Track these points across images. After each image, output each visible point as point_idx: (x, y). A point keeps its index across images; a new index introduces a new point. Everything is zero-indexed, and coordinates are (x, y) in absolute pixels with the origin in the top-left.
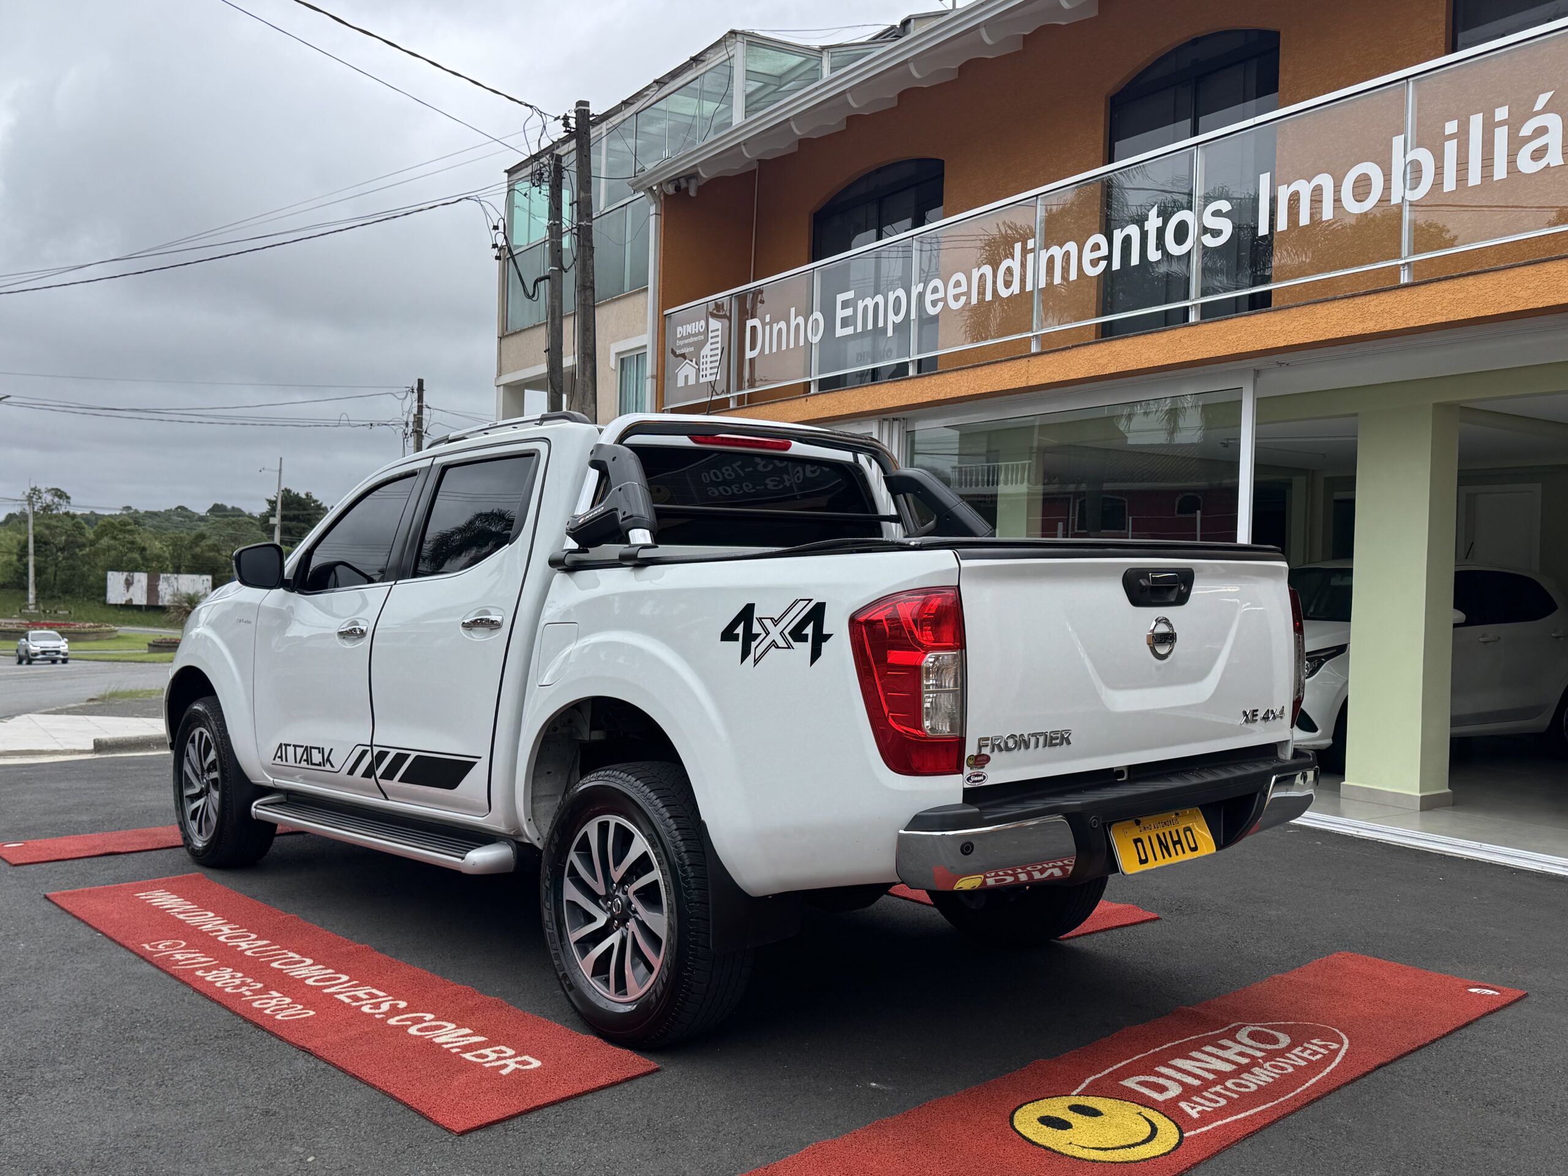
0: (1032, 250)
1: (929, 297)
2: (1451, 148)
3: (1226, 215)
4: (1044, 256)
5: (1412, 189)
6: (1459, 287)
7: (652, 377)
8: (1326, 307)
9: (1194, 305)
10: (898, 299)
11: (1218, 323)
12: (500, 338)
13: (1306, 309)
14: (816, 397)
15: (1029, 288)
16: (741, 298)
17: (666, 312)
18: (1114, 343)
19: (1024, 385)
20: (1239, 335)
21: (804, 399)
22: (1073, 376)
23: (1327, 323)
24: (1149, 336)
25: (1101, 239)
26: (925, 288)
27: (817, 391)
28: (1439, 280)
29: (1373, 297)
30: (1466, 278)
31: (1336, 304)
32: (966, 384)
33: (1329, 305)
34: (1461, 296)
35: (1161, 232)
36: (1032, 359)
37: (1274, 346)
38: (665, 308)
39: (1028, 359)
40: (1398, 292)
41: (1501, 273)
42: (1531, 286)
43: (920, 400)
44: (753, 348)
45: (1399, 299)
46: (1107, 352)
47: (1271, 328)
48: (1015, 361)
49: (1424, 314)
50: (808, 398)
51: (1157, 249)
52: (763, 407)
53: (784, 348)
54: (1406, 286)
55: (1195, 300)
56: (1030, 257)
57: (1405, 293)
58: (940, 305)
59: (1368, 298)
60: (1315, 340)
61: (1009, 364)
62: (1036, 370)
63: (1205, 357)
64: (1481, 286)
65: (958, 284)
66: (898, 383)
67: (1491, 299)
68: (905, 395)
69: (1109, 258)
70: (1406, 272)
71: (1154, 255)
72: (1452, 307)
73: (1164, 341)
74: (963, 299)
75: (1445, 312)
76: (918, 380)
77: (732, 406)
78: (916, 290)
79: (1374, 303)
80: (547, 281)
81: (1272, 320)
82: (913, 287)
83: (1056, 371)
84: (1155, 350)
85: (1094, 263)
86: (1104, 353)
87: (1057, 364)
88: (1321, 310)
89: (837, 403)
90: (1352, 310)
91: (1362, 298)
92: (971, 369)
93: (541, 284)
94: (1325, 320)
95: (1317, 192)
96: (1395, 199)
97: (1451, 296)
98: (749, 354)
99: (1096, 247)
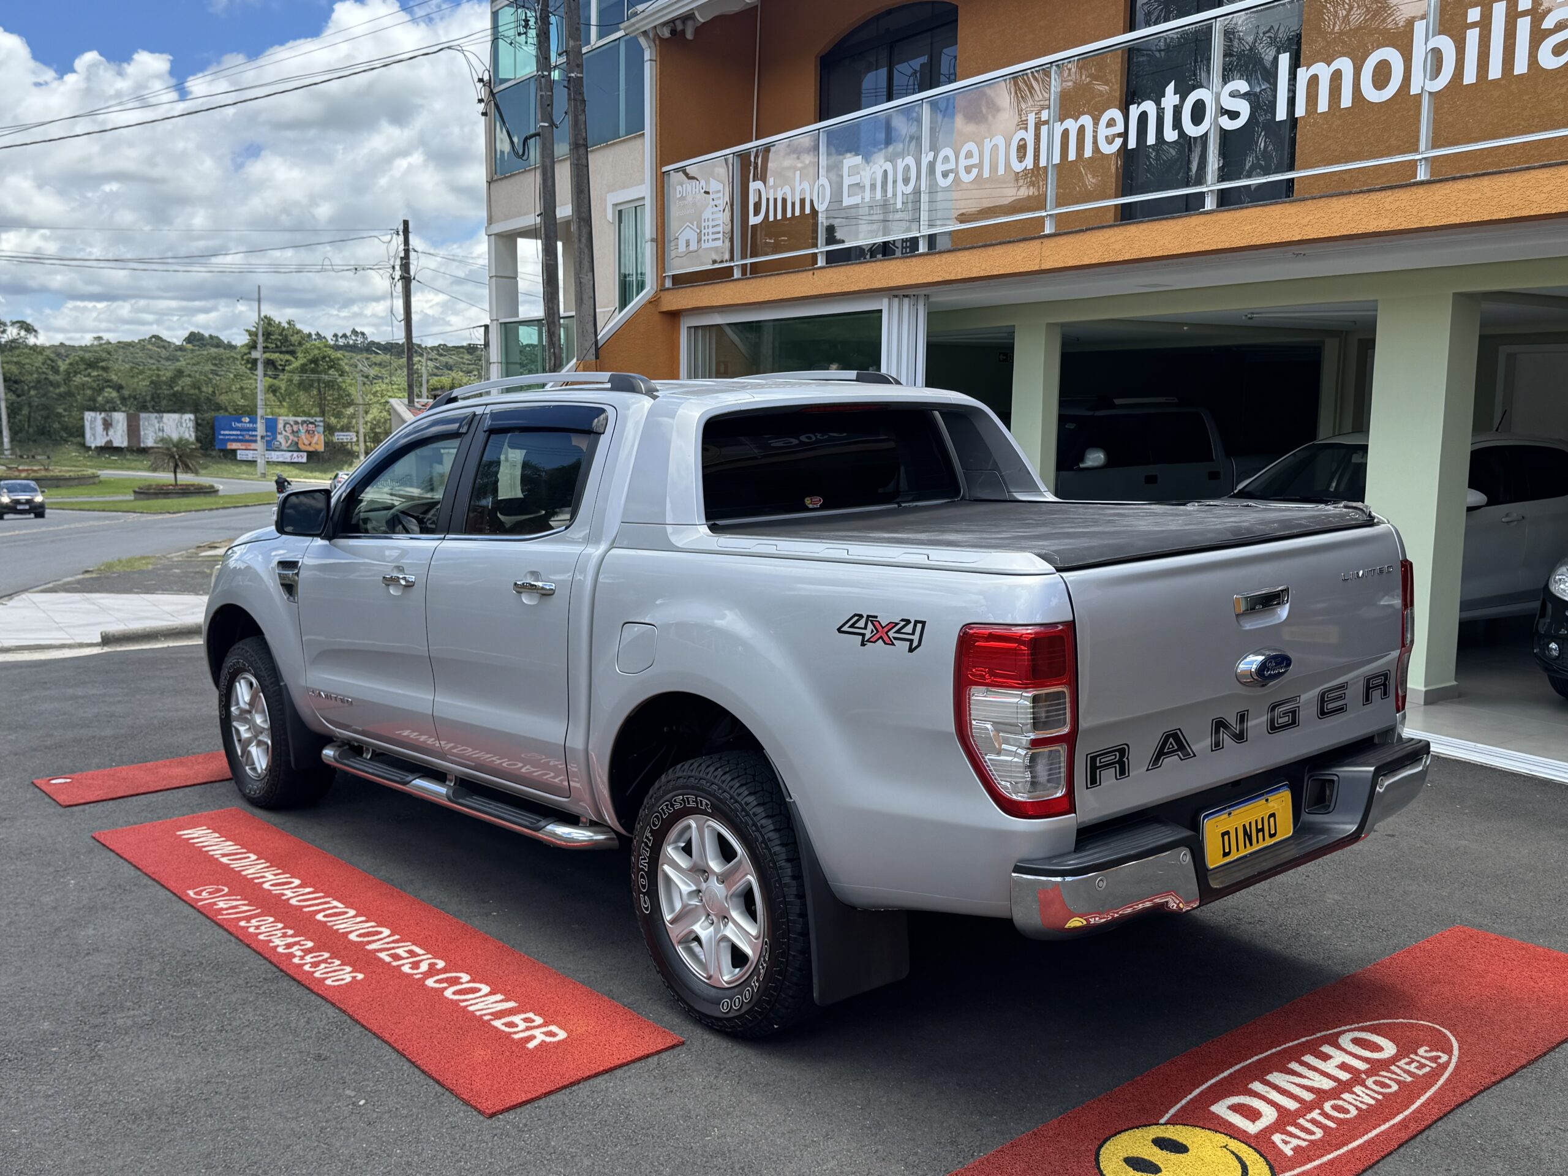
0: (1046, 122)
1: (940, 168)
2: (1473, 37)
3: (1245, 96)
4: (1059, 128)
5: (1432, 79)
6: (1473, 187)
7: (652, 240)
8: (1341, 202)
9: (1211, 191)
10: (907, 168)
11: (1233, 212)
12: (489, 183)
13: (1322, 203)
14: (823, 270)
15: (1043, 163)
16: (744, 157)
17: (665, 169)
18: (1129, 228)
19: (1037, 268)
20: (1254, 226)
21: (811, 272)
22: (1087, 261)
23: (1342, 218)
24: (1164, 222)
25: (1115, 113)
26: (935, 158)
27: (824, 264)
28: (1454, 179)
29: (1389, 193)
30: (1481, 178)
31: (1352, 198)
32: (978, 265)
33: (1344, 200)
34: (1474, 196)
35: (1177, 111)
36: (1045, 240)
37: (1289, 240)
38: (662, 165)
39: (1041, 240)
40: (1414, 189)
41: (1516, 174)
42: (1545, 190)
43: (930, 280)
44: (757, 213)
45: (1414, 196)
46: (1121, 237)
47: (1286, 221)
48: (1027, 242)
49: (1438, 214)
50: (815, 272)
51: (1174, 130)
52: (769, 278)
53: (789, 215)
54: (1422, 183)
55: (1211, 185)
56: (1044, 129)
57: (1421, 191)
58: (951, 176)
59: (1383, 194)
60: (1330, 235)
61: (1022, 245)
62: (1048, 253)
63: (1220, 247)
64: (1496, 187)
65: (969, 155)
66: (908, 260)
67: (1505, 201)
68: (915, 273)
69: (1125, 135)
70: (1423, 167)
71: (1171, 135)
72: (1467, 209)
73: (1178, 228)
74: (975, 171)
75: (1459, 213)
76: (929, 257)
77: (737, 274)
78: (927, 158)
79: (1388, 199)
80: (538, 137)
81: (1287, 213)
82: (923, 155)
83: (1069, 254)
84: (1170, 238)
85: (1110, 141)
86: (1118, 238)
87: (1070, 248)
88: (1337, 204)
89: (845, 278)
90: (1367, 206)
91: (1378, 193)
92: (983, 249)
93: (532, 141)
94: (1340, 215)
95: (1337, 76)
96: (1414, 90)
97: (1466, 196)
98: (754, 220)
99: (1111, 123)
